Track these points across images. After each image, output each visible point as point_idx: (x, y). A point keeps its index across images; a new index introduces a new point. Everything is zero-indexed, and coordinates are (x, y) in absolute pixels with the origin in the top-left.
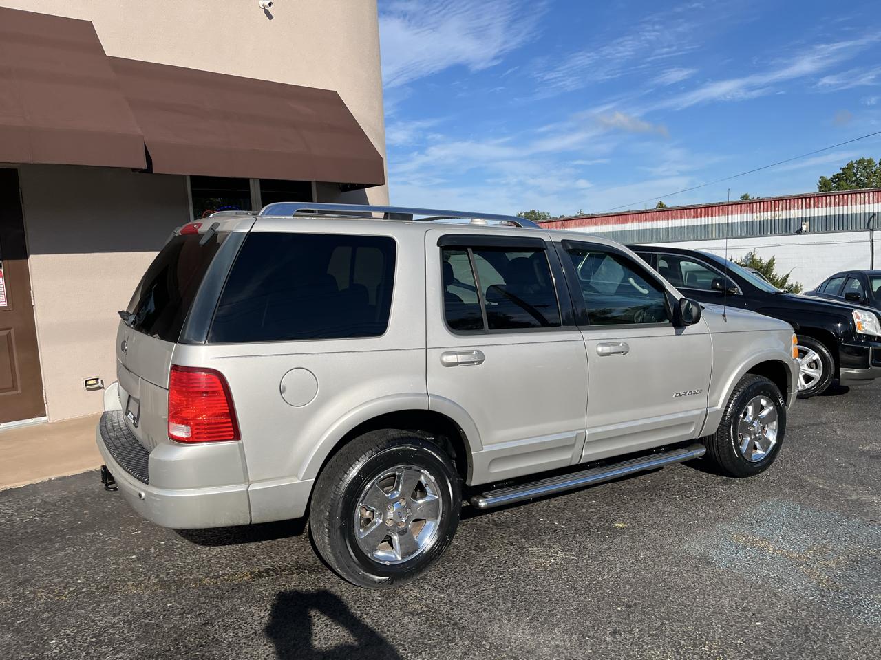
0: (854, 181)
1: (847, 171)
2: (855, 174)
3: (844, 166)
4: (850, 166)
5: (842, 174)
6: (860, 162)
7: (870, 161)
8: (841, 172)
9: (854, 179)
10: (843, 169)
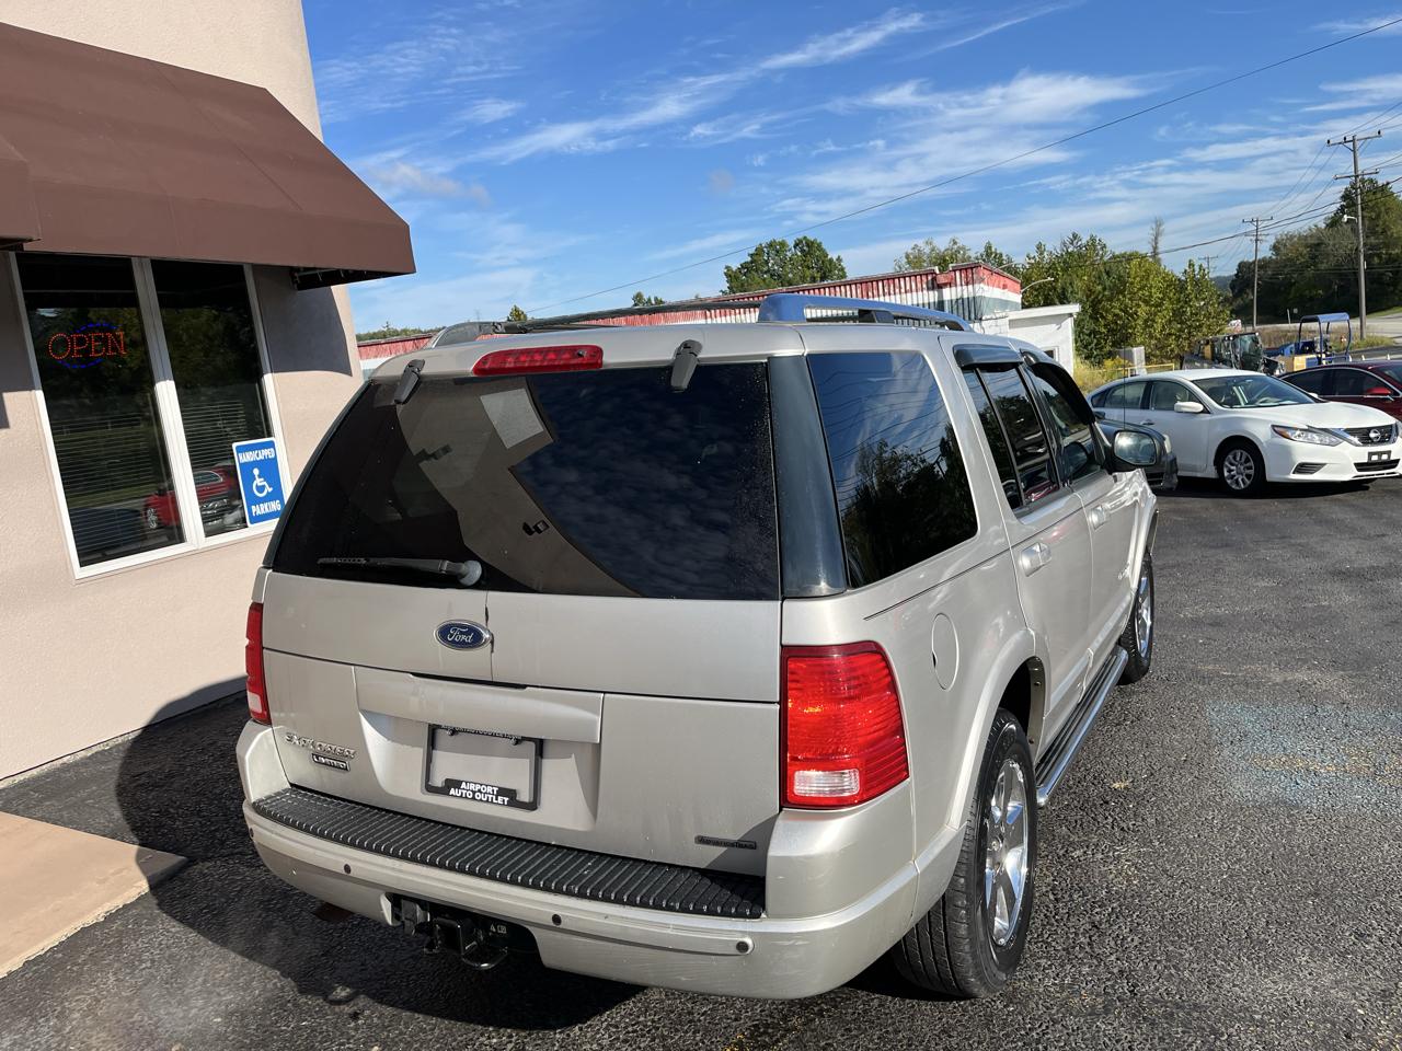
0: (766, 273)
1: (755, 258)
2: (767, 262)
3: (752, 251)
4: (759, 251)
5: (752, 262)
6: (771, 245)
7: (783, 244)
8: (749, 259)
9: (765, 269)
10: (751, 255)
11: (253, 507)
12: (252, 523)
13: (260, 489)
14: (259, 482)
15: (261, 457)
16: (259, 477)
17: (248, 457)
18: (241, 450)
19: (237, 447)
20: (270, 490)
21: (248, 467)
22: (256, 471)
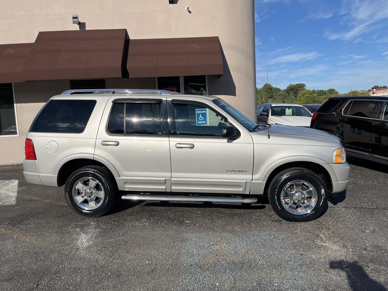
14: (201, 117)
15: (202, 112)
18: (197, 110)
21: (198, 114)
22: (201, 115)
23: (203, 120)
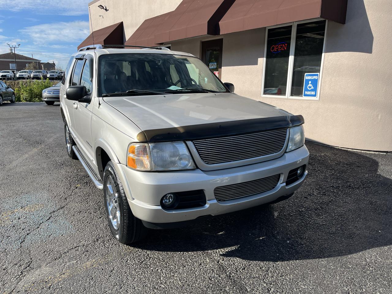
11: (306, 92)
12: (304, 96)
13: (310, 87)
14: (310, 85)
15: (313, 78)
16: (311, 84)
17: (309, 78)
18: (307, 75)
19: (306, 75)
20: (313, 88)
21: (308, 81)
22: (310, 82)
23: (312, 90)
